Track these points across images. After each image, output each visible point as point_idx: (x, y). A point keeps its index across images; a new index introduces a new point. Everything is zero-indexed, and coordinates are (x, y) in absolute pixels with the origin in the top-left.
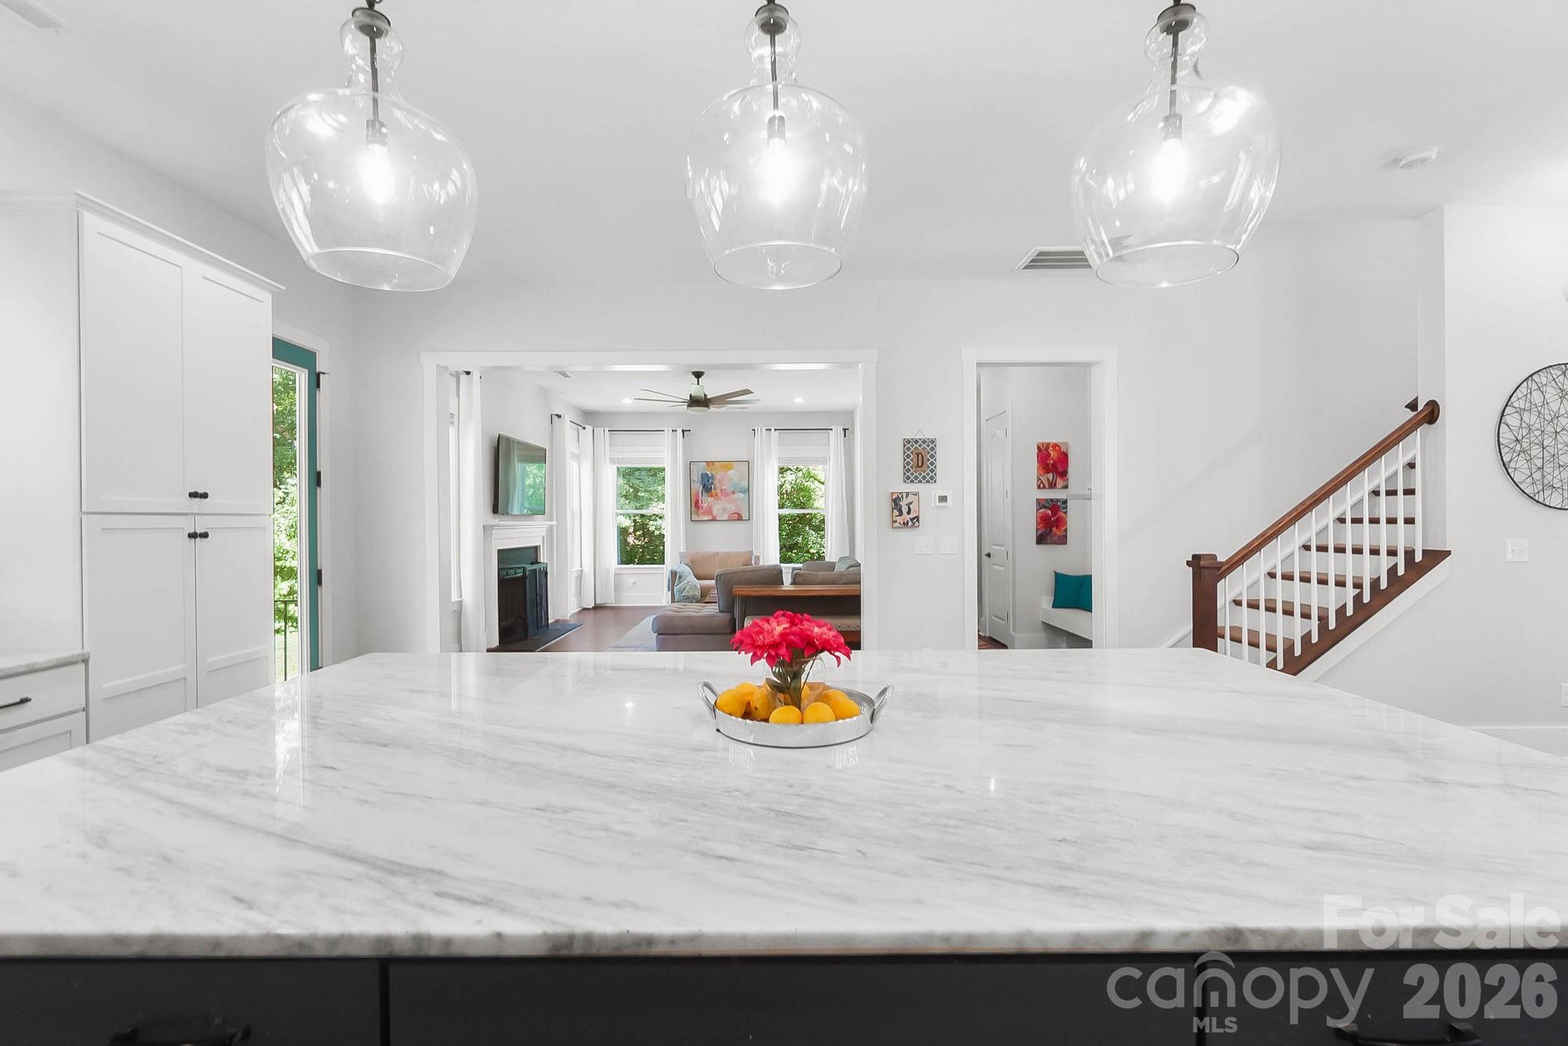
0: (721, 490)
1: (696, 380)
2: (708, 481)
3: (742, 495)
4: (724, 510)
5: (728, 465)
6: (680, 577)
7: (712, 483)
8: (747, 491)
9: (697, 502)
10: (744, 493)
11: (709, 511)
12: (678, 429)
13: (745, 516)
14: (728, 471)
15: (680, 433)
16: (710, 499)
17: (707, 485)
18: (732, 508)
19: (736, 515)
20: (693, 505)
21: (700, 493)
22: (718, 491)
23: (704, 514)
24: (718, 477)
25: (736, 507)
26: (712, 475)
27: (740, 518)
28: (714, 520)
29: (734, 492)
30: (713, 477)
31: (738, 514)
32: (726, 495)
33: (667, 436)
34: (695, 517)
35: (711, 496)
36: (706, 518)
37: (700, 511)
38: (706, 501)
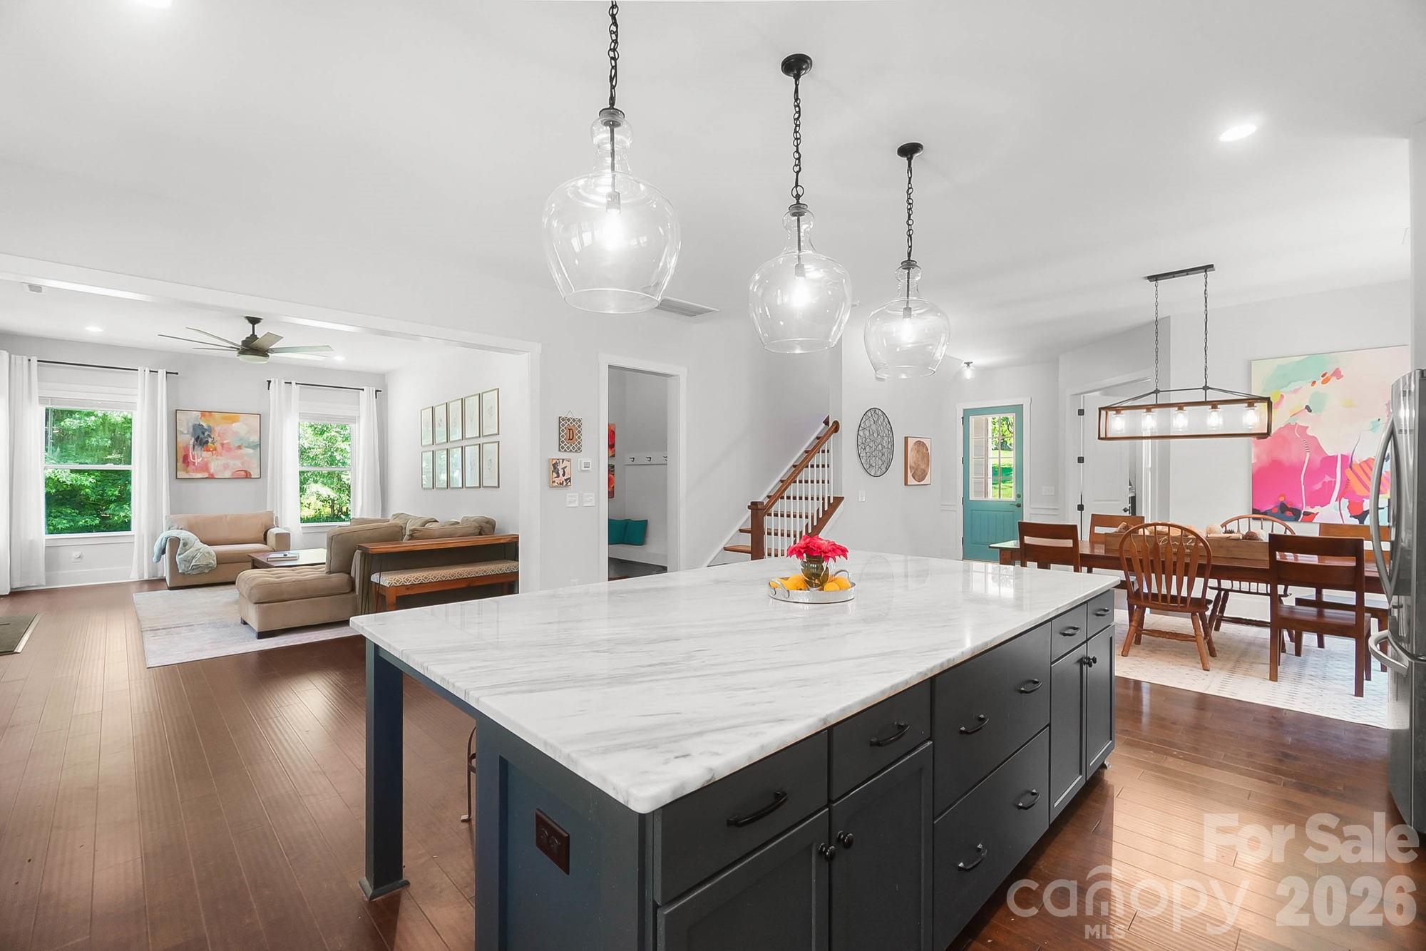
0: (222, 445)
1: (251, 325)
2: (203, 433)
3: (251, 451)
4: (226, 467)
5: (232, 417)
6: (184, 545)
7: (209, 436)
8: (259, 446)
9: (186, 458)
10: (254, 447)
11: (205, 467)
12: (160, 371)
13: (255, 474)
14: (232, 423)
15: (162, 373)
16: (205, 454)
17: (201, 439)
18: (237, 464)
19: (243, 473)
20: (180, 460)
21: (191, 447)
22: (218, 445)
23: (198, 470)
24: (218, 429)
25: (243, 464)
26: (209, 426)
27: (247, 476)
28: (211, 477)
29: (239, 447)
30: (210, 429)
31: (245, 471)
32: (229, 450)
33: (142, 378)
34: (181, 474)
35: (208, 450)
36: (199, 476)
37: (191, 467)
38: (199, 456)
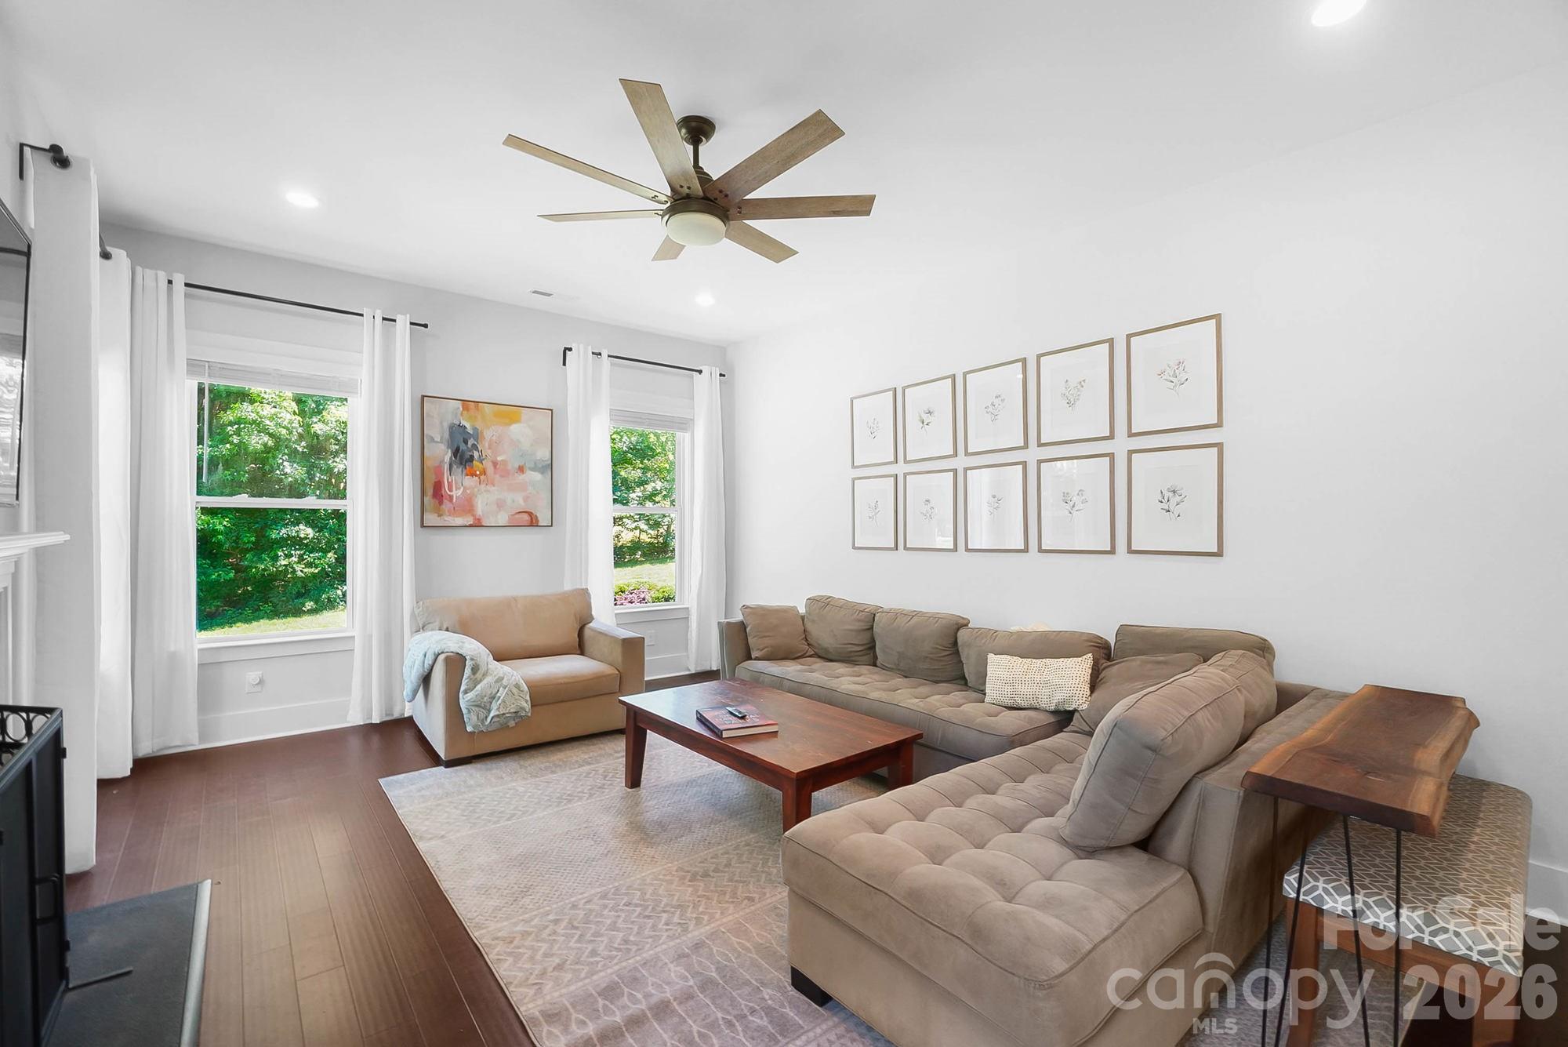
0: (495, 464)
2: (466, 442)
3: (537, 476)
4: (500, 505)
5: (510, 412)
6: (475, 669)
7: (475, 447)
8: (549, 467)
9: (438, 487)
10: (542, 470)
11: (467, 507)
12: (399, 318)
13: (543, 518)
14: (510, 425)
15: (403, 322)
16: (469, 481)
17: (463, 454)
18: (517, 501)
19: (526, 517)
20: (430, 491)
21: (446, 467)
22: (488, 464)
23: (455, 512)
24: (489, 434)
25: (526, 499)
26: (475, 429)
27: (533, 522)
28: (478, 524)
29: (521, 469)
30: (477, 435)
31: (530, 514)
32: (506, 474)
33: (369, 330)
34: (431, 519)
35: (473, 475)
36: (459, 521)
37: (446, 505)
38: (459, 485)
